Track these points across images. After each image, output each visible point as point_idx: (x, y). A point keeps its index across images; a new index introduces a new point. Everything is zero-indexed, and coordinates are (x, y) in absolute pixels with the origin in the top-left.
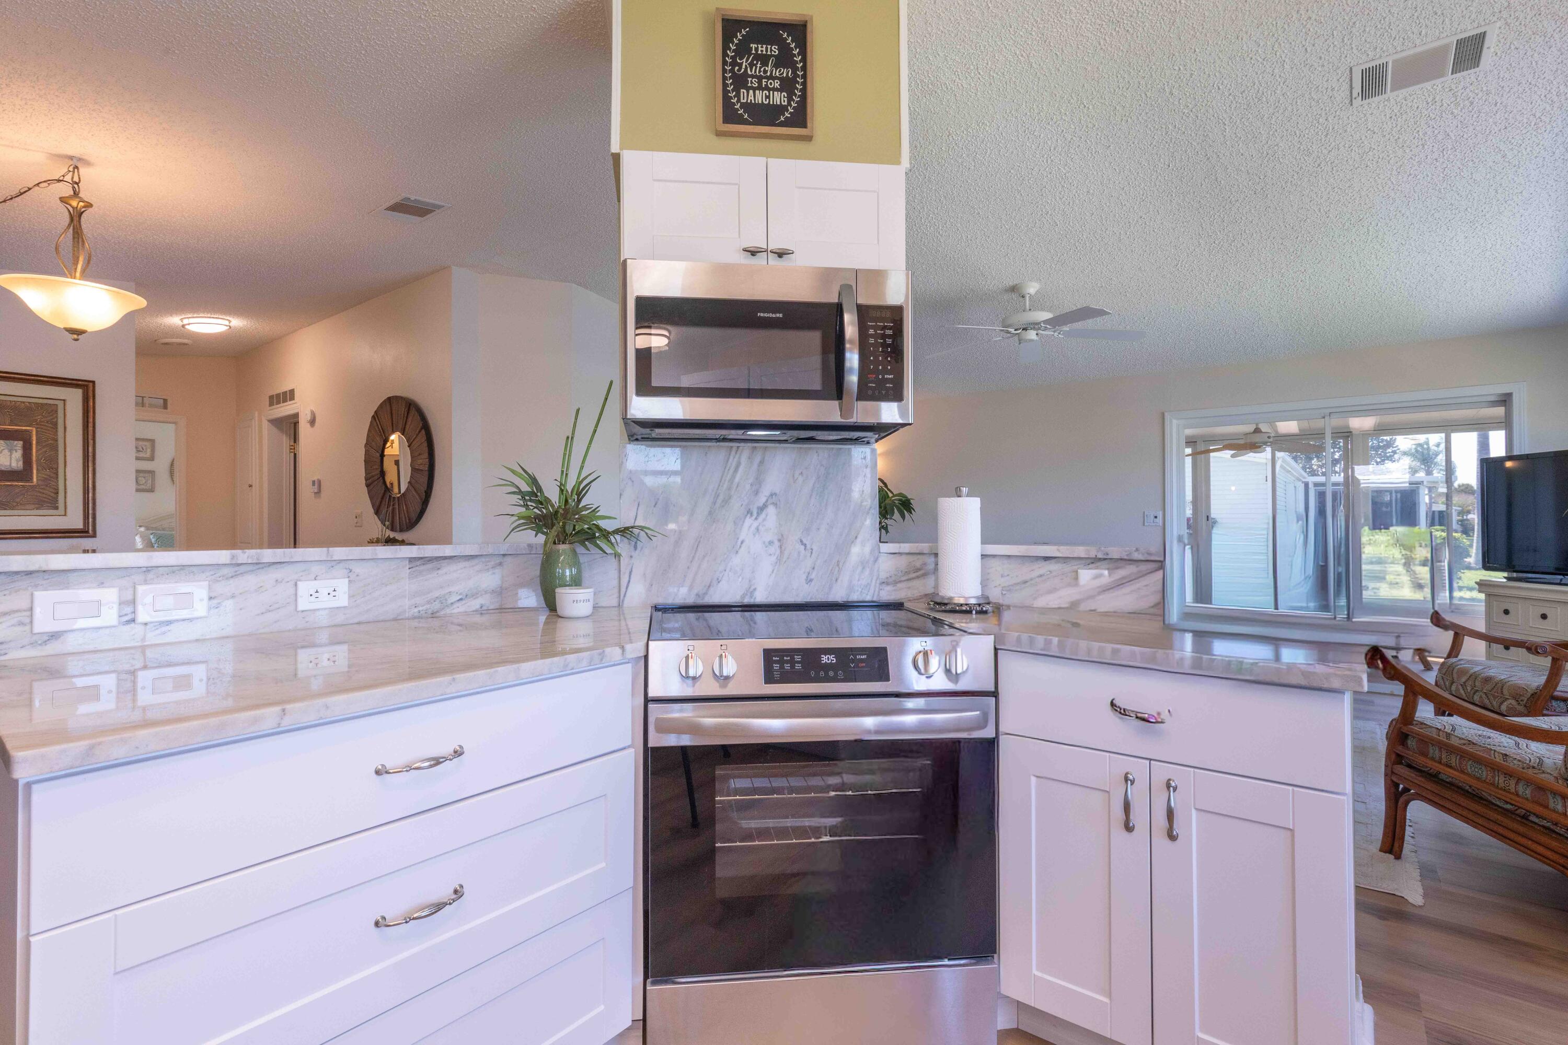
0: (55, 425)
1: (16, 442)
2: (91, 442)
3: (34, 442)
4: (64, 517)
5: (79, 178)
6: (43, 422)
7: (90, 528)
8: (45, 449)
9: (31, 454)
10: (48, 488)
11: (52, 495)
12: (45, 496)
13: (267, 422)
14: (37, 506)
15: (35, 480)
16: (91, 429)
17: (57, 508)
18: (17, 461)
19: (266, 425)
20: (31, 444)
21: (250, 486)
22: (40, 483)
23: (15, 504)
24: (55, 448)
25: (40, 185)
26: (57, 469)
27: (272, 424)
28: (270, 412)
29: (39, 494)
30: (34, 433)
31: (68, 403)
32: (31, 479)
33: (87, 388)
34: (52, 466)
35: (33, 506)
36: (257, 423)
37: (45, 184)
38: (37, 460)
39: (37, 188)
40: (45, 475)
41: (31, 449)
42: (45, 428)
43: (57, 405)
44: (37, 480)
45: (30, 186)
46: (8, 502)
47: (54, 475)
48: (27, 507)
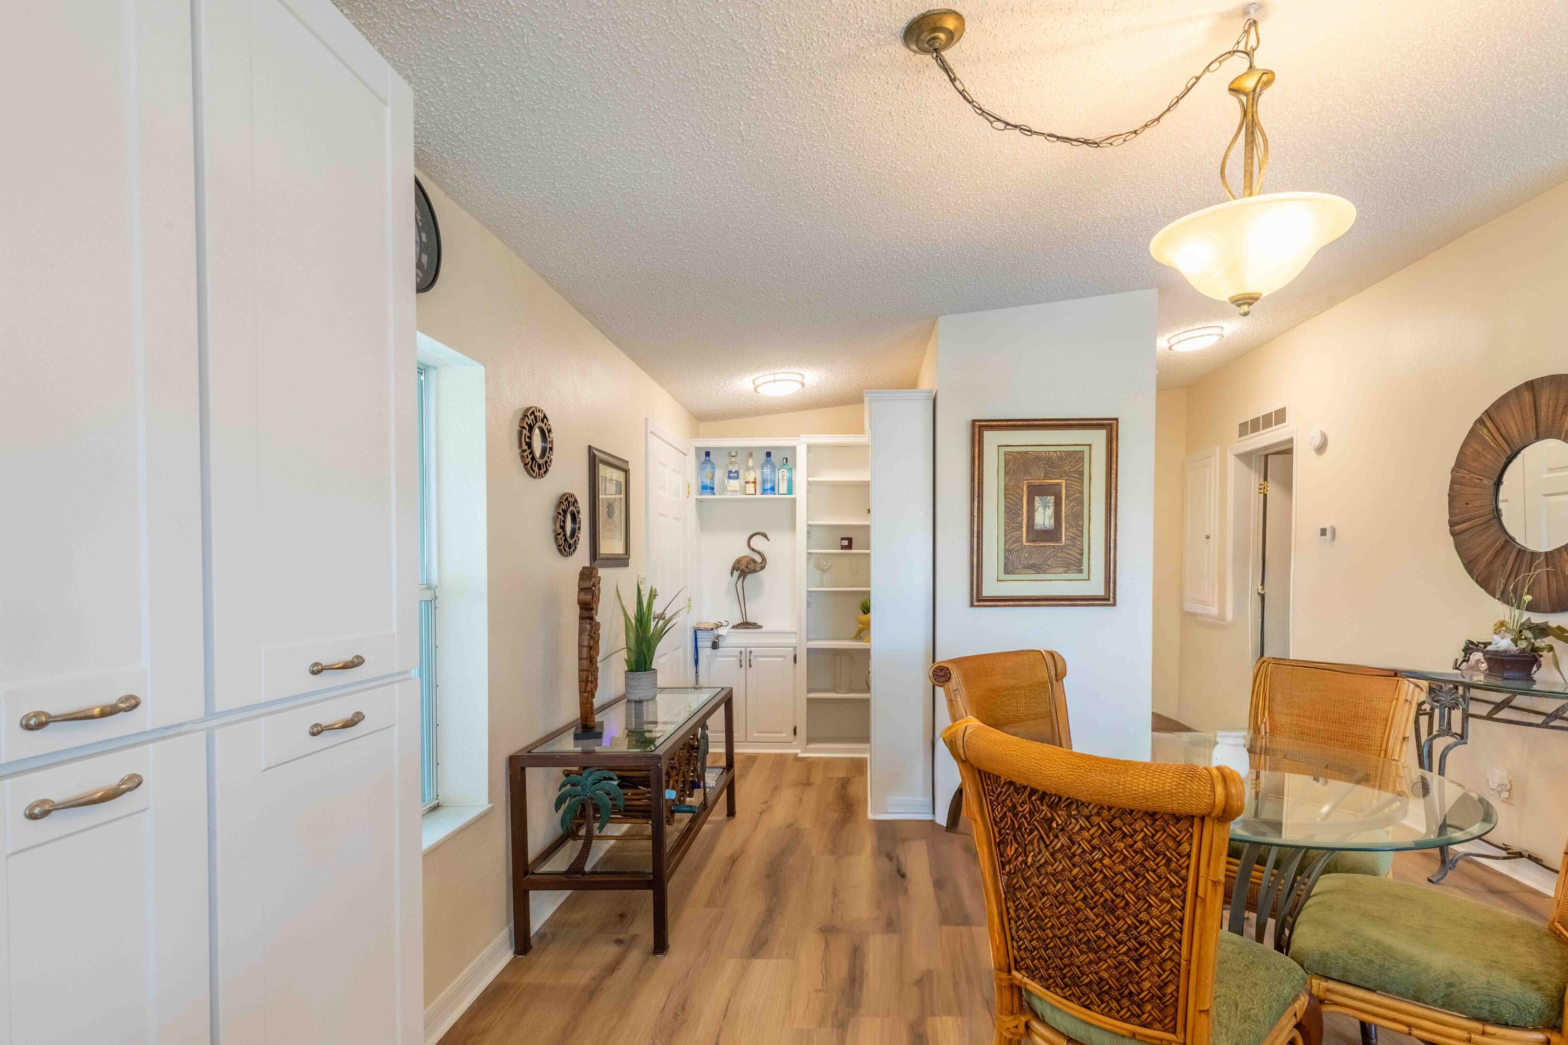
0: (1081, 474)
1: (1049, 498)
2: (1113, 492)
3: (1064, 497)
4: (1088, 582)
5: (1258, 39)
6: (1071, 472)
7: (1111, 595)
8: (1072, 504)
9: (1061, 510)
10: (1074, 549)
11: (1078, 556)
12: (1071, 557)
13: (1233, 457)
14: (1066, 569)
15: (1063, 539)
16: (1113, 476)
17: (1081, 571)
18: (1050, 519)
19: (1232, 461)
20: (1061, 498)
21: (1208, 537)
22: (1068, 542)
23: (1047, 567)
24: (1081, 502)
25: (1210, 68)
26: (1082, 526)
27: (1239, 459)
28: (1240, 444)
29: (1067, 556)
30: (1064, 486)
31: (1093, 448)
32: (1059, 540)
33: (1109, 426)
34: (1077, 519)
35: (1061, 570)
36: (1218, 461)
37: (1216, 64)
38: (1066, 517)
39: (1207, 74)
40: (1073, 533)
41: (1061, 505)
42: (1073, 479)
43: (1083, 451)
44: (1066, 539)
45: (1198, 75)
46: (1041, 565)
47: (1079, 533)
48: (1057, 570)
